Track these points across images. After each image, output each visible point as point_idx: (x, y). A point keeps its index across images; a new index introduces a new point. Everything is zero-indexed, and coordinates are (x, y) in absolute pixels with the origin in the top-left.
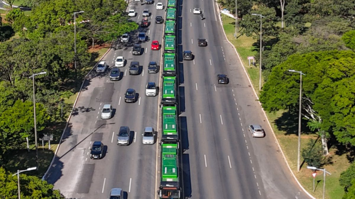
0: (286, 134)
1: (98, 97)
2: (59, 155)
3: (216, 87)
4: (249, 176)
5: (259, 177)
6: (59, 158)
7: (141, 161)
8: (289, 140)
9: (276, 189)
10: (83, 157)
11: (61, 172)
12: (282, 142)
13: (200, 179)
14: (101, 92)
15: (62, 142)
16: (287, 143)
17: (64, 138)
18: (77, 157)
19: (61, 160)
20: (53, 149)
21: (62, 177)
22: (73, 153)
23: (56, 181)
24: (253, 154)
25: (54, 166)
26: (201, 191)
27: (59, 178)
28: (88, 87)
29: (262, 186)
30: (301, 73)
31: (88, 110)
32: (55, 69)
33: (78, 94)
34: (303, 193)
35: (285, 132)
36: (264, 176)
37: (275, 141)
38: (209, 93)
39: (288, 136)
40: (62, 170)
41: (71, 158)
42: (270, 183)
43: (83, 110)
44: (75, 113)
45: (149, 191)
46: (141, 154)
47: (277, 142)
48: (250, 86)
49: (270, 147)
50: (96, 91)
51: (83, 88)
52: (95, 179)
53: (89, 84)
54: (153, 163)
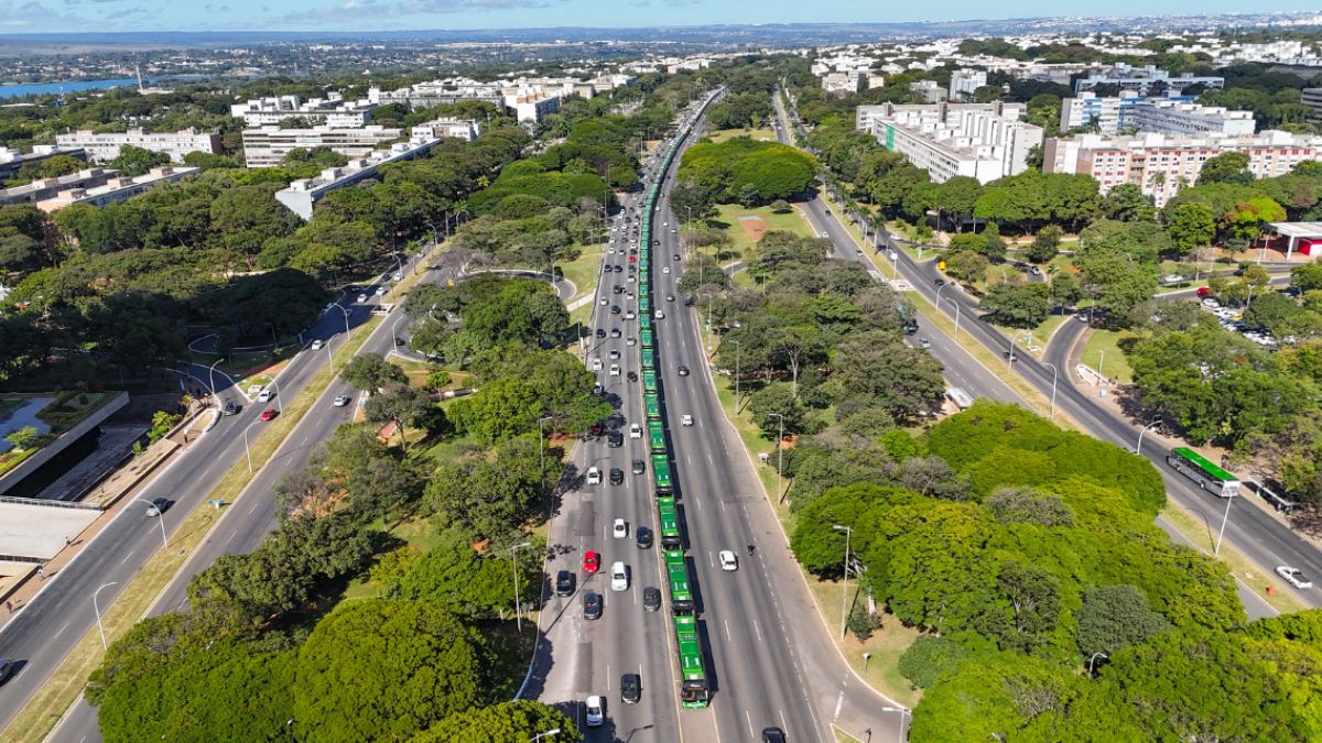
0: (820, 580)
1: (575, 527)
2: (544, 630)
3: (725, 502)
4: (784, 651)
5: (796, 651)
6: (545, 634)
7: (648, 635)
8: (825, 591)
9: (820, 672)
10: (574, 632)
11: (551, 658)
12: (817, 592)
13: (725, 660)
14: (578, 517)
15: (543, 607)
16: (822, 595)
17: (545, 601)
18: (566, 631)
19: (548, 637)
20: (534, 619)
21: (554, 666)
22: (560, 625)
23: (547, 672)
24: (783, 614)
25: (541, 647)
26: (729, 681)
27: (550, 668)
28: (560, 509)
29: (801, 667)
30: (848, 528)
31: (566, 551)
32: (522, 501)
33: (549, 522)
34: (851, 675)
35: (818, 577)
36: (801, 651)
37: (806, 590)
38: (716, 512)
39: (822, 583)
40: (552, 654)
41: (560, 635)
42: (810, 662)
43: (561, 550)
44: (552, 557)
45: (666, 684)
46: (647, 624)
47: (810, 592)
48: (765, 499)
49: (803, 601)
50: (571, 517)
51: (554, 512)
52: (596, 667)
53: (560, 505)
54: (663, 638)
